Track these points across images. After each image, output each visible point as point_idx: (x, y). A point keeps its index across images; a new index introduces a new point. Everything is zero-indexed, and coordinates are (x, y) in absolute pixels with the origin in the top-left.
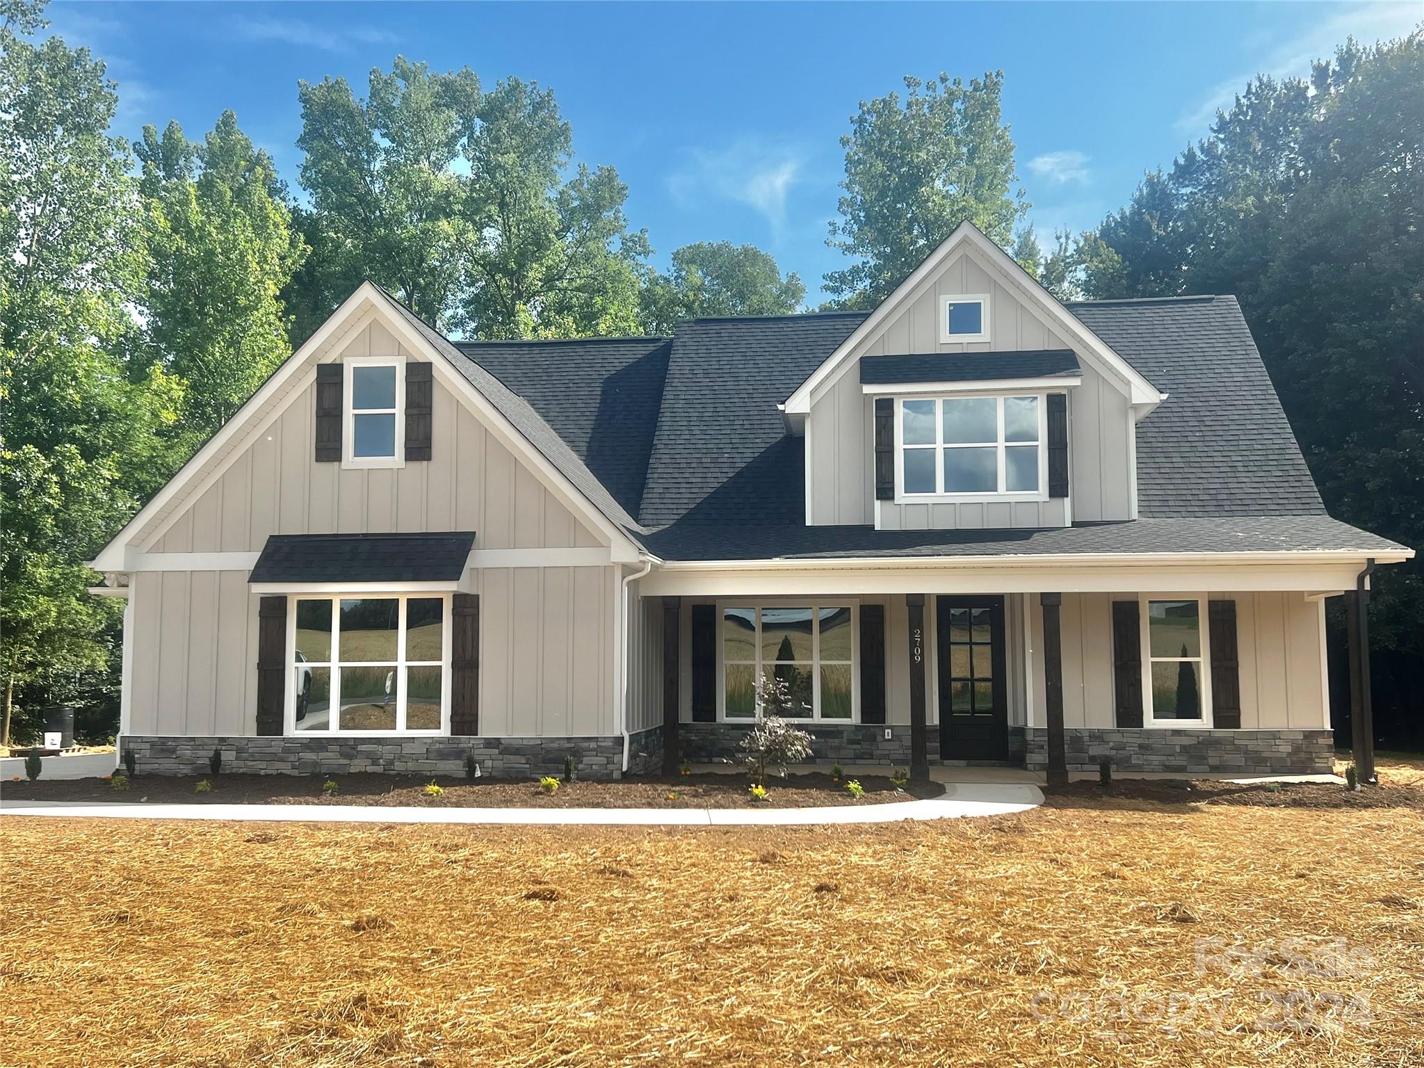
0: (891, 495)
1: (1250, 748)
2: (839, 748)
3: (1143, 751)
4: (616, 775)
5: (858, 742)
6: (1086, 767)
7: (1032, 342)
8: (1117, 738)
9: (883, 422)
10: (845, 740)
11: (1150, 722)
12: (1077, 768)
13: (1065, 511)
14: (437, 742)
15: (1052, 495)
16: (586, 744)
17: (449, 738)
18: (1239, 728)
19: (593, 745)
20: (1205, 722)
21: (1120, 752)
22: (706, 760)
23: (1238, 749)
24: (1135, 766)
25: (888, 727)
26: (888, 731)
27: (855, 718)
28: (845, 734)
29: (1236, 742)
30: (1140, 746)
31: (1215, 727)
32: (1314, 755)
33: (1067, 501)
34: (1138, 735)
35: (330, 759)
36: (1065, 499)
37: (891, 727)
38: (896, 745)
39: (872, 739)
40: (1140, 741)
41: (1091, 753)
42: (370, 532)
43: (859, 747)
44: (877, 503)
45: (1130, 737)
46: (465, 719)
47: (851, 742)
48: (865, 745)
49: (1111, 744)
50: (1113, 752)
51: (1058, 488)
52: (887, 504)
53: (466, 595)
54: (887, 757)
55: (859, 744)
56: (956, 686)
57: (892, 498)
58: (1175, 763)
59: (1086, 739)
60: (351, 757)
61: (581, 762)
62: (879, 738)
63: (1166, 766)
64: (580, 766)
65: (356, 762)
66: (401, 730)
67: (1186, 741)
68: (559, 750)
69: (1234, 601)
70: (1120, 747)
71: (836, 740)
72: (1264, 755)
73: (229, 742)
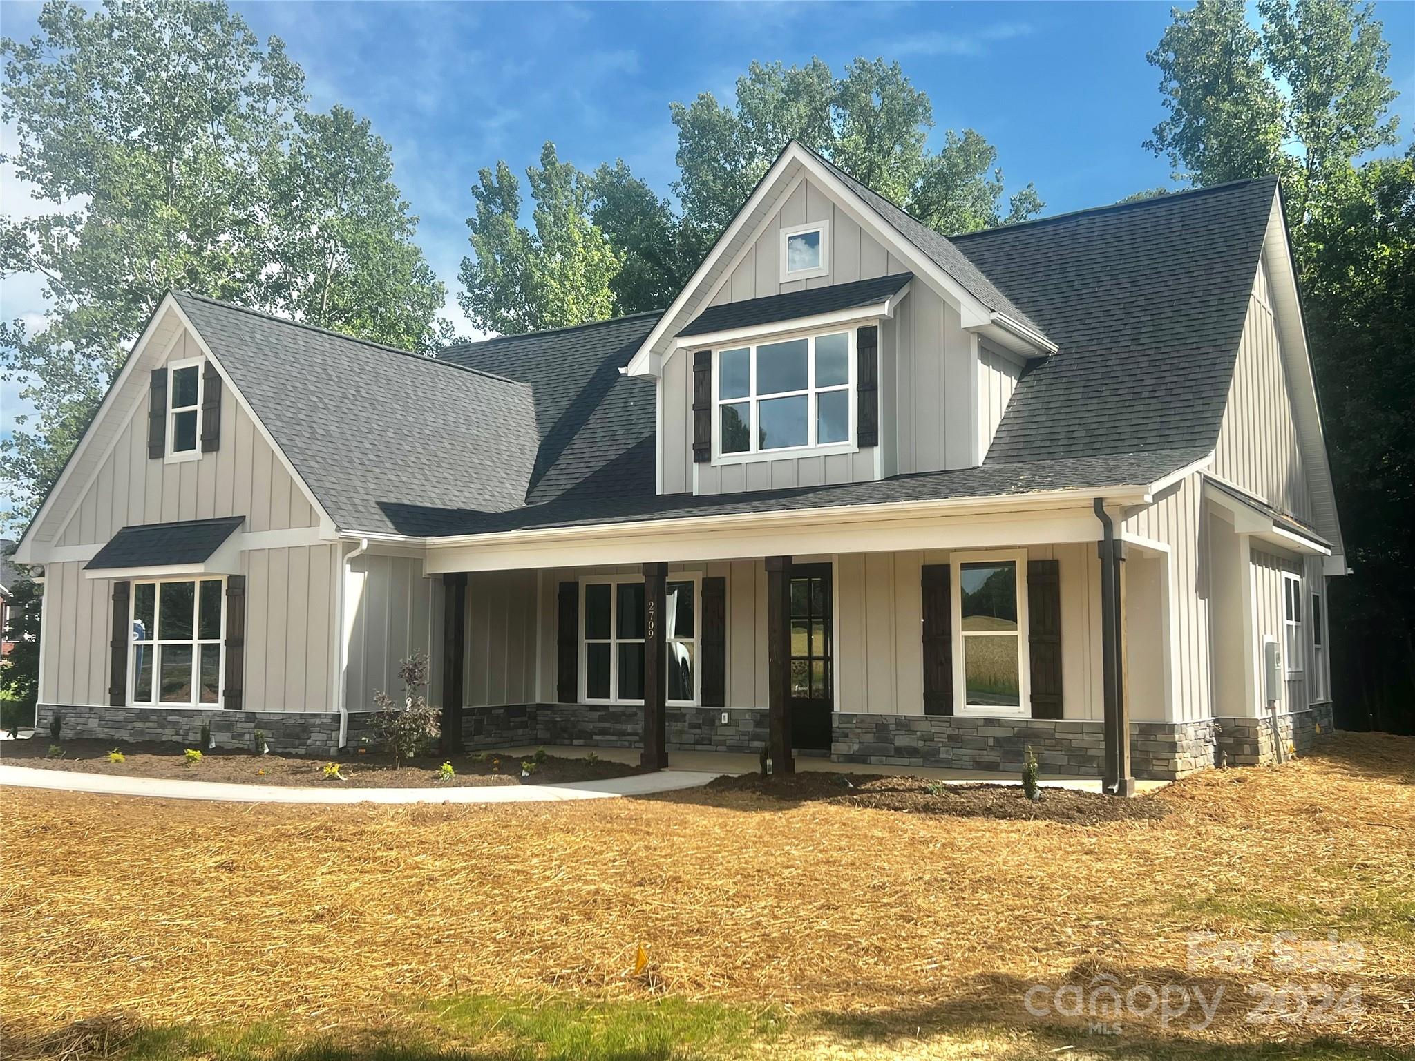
0: (707, 456)
1: (1074, 743)
2: (681, 732)
3: (951, 744)
4: (333, 751)
5: (698, 727)
6: (892, 760)
7: (874, 271)
8: (924, 726)
9: (701, 376)
10: (687, 724)
11: (962, 708)
12: (881, 761)
13: (874, 464)
14: (215, 715)
15: (860, 446)
16: (312, 721)
17: (223, 712)
18: (1062, 718)
19: (318, 721)
20: (1022, 710)
21: (928, 743)
22: (566, 742)
23: (1059, 744)
24: (943, 760)
25: (725, 711)
26: (725, 715)
27: (696, 702)
28: (688, 717)
29: (1057, 736)
30: (950, 737)
31: (1033, 717)
32: (1151, 755)
33: (877, 451)
34: (947, 724)
35: (150, 727)
36: (875, 448)
37: (730, 712)
38: (731, 731)
39: (712, 722)
40: (949, 731)
41: (897, 743)
42: (181, 520)
43: (698, 731)
44: (696, 466)
45: (937, 726)
46: (234, 696)
47: (693, 726)
48: (705, 729)
49: (918, 733)
50: (921, 744)
51: (867, 438)
52: (704, 466)
53: (236, 576)
54: (723, 743)
55: (700, 728)
56: (795, 665)
57: (709, 460)
58: (987, 759)
59: (893, 727)
60: (163, 727)
61: (309, 738)
62: (717, 723)
63: (977, 763)
64: (309, 742)
65: (167, 731)
66: (194, 704)
67: (1000, 733)
68: (294, 725)
69: (1057, 561)
70: (927, 738)
71: (679, 724)
72: (1090, 753)
73: (95, 711)
